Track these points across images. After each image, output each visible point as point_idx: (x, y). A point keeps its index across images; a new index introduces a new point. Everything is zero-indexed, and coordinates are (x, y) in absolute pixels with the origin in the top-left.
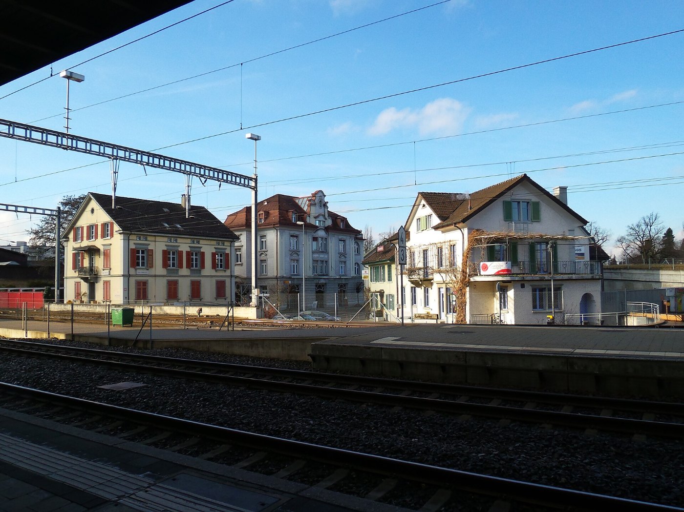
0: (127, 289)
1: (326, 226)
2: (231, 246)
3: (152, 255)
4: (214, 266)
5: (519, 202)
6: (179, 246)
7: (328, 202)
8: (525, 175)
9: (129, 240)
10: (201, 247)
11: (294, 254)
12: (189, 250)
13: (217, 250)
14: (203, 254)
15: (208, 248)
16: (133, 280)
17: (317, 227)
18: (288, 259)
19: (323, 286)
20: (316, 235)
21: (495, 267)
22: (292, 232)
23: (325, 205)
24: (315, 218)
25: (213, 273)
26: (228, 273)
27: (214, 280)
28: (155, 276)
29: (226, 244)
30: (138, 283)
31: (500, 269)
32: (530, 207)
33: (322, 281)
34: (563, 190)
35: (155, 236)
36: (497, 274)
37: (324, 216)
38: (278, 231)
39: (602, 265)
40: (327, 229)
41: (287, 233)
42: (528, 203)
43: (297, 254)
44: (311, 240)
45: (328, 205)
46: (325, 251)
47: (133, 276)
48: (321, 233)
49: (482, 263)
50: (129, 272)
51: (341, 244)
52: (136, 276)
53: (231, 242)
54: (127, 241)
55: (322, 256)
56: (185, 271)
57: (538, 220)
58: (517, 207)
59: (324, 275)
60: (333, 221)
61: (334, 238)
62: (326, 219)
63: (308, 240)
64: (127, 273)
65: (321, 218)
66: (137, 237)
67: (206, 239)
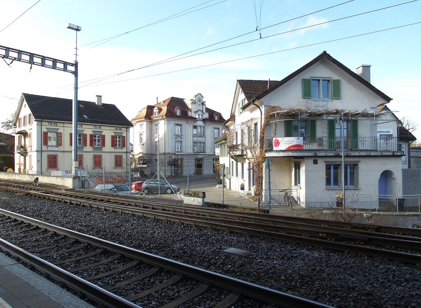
0: (40, 161)
1: (204, 118)
2: (127, 131)
3: (61, 137)
4: (114, 145)
5: (319, 80)
6: (83, 131)
7: (205, 102)
8: (325, 52)
9: (41, 125)
10: (102, 132)
11: (179, 138)
12: (92, 133)
13: (115, 134)
14: (104, 137)
15: (108, 132)
16: (45, 155)
17: (196, 119)
18: (173, 141)
19: (201, 160)
20: (196, 124)
21: (287, 143)
22: (177, 122)
23: (203, 104)
24: (195, 112)
25: (113, 149)
26: (124, 150)
27: (113, 155)
28: (64, 152)
29: (123, 129)
30: (49, 157)
31: (291, 145)
32: (331, 85)
33: (200, 156)
34: (366, 68)
35: (64, 123)
36: (288, 150)
37: (202, 112)
38: (166, 121)
39: (409, 145)
40: (204, 120)
41: (173, 122)
42: (329, 81)
43: (181, 137)
44: (192, 127)
45: (206, 104)
46: (203, 135)
47: (45, 151)
48: (200, 123)
49: (274, 139)
50: (41, 148)
51: (216, 131)
52: (48, 151)
53: (127, 128)
54: (41, 126)
55: (200, 139)
56: (88, 148)
57: (339, 98)
58: (317, 86)
59: (201, 152)
60: (209, 115)
61: (210, 127)
62: (204, 113)
63: (189, 128)
64: (40, 149)
65: (200, 113)
66: (48, 123)
67: (109, 126)
